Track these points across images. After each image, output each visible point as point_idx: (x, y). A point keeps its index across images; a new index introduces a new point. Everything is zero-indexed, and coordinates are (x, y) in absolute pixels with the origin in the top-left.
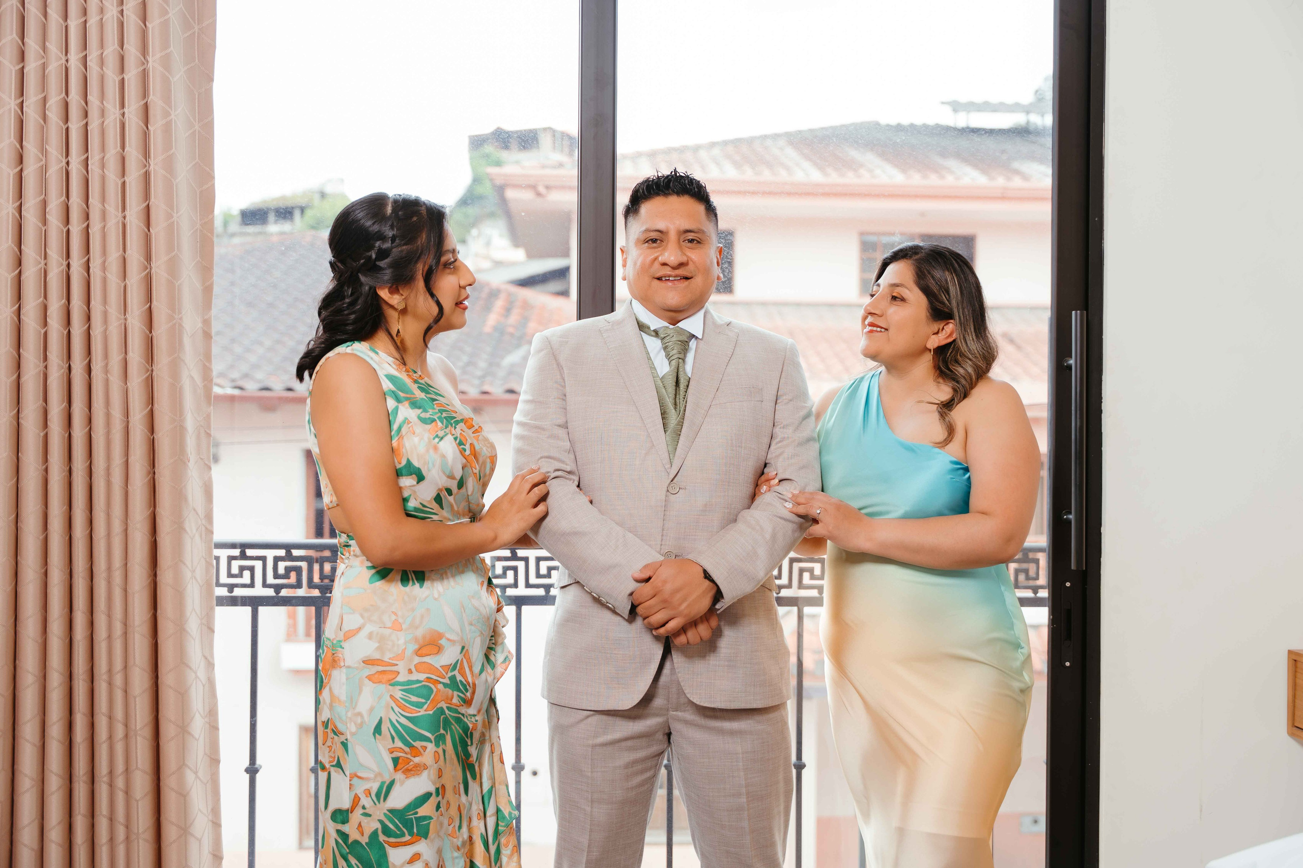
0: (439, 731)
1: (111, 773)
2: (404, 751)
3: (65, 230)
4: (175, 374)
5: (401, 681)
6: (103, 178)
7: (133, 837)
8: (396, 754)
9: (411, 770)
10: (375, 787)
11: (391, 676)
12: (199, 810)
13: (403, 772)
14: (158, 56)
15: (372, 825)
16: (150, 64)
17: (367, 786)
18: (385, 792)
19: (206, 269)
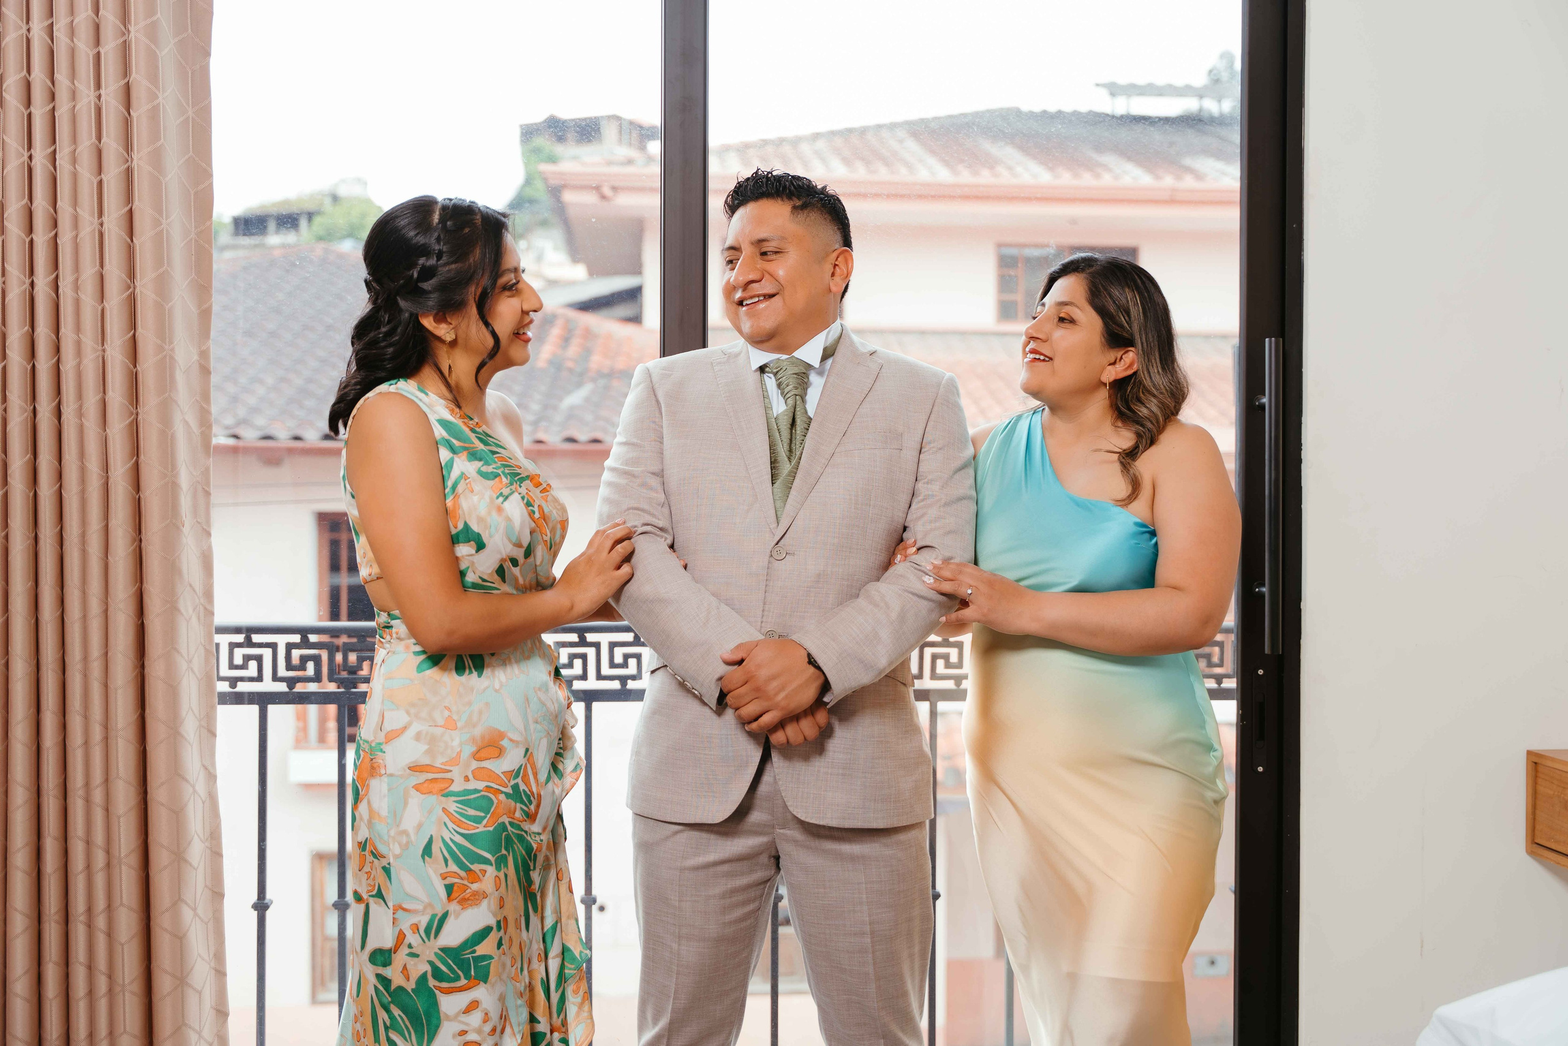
0: (501, 852)
1: (89, 910)
2: (460, 876)
3: (28, 240)
4: (166, 420)
5: (456, 790)
6: (75, 176)
7: (118, 989)
8: (449, 881)
9: (468, 899)
10: (424, 921)
11: (443, 786)
12: (199, 955)
13: (458, 902)
14: (142, 24)
15: (421, 967)
16: (132, 35)
17: (414, 919)
18: (436, 926)
19: (203, 288)
